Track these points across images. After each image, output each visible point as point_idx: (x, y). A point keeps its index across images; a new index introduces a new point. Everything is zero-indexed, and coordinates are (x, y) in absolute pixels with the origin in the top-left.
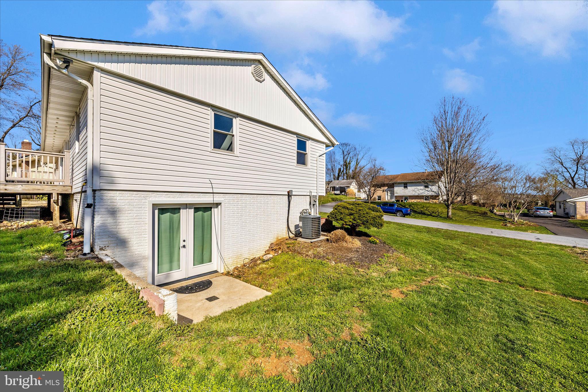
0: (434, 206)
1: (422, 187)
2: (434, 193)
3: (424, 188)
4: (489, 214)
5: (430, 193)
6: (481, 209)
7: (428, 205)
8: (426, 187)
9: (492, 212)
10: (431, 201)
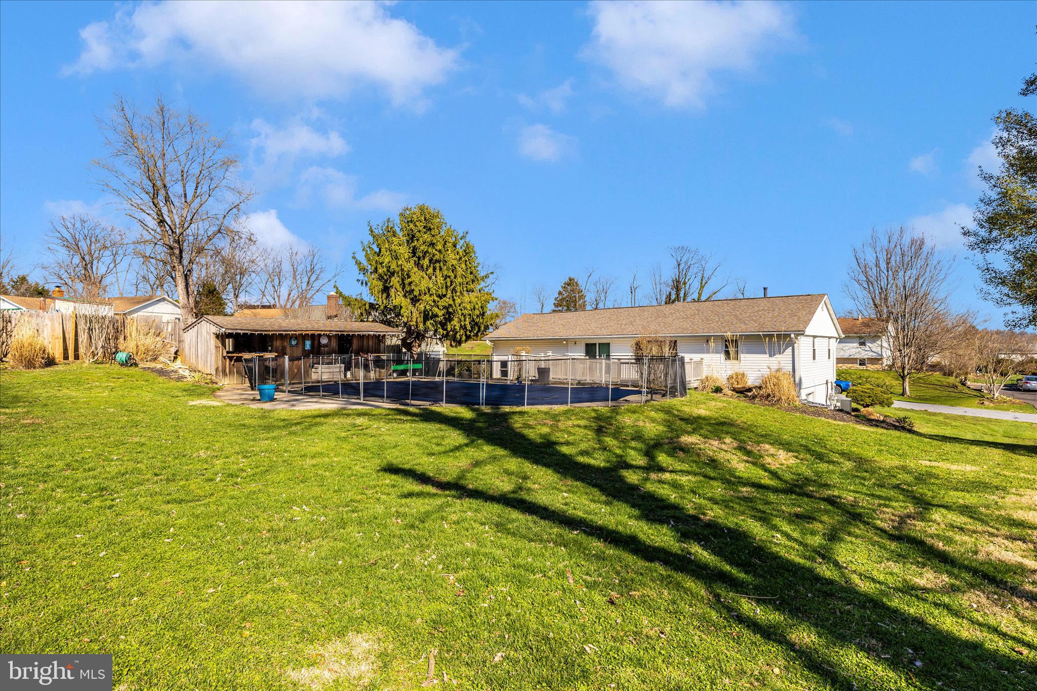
0: (876, 376)
1: (856, 345)
2: (875, 354)
3: (858, 346)
4: (960, 387)
5: (871, 355)
6: (948, 380)
7: (867, 374)
8: (863, 344)
9: (964, 384)
10: (870, 367)
